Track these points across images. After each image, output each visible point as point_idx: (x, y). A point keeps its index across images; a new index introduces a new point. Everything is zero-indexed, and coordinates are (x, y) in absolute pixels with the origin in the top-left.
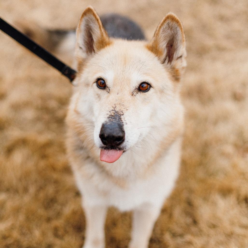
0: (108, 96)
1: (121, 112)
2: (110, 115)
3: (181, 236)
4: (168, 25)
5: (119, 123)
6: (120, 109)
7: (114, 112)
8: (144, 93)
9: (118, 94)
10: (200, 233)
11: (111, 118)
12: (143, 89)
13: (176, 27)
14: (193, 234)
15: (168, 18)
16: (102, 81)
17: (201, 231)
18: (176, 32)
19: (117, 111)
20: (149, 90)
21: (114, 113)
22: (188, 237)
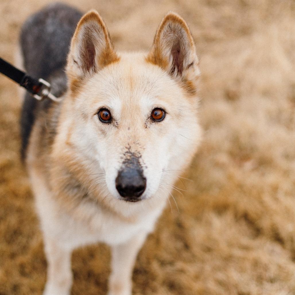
0: (117, 133)
1: (138, 154)
2: (125, 159)
3: (171, 263)
4: (170, 27)
5: (138, 168)
6: (136, 150)
7: (129, 154)
8: (159, 123)
9: (129, 129)
10: (193, 259)
11: (128, 162)
12: (157, 118)
13: (180, 28)
14: (185, 261)
15: (168, 18)
16: (105, 112)
17: (194, 256)
18: (181, 35)
19: (134, 153)
20: (164, 117)
21: (130, 156)
22: (180, 265)
